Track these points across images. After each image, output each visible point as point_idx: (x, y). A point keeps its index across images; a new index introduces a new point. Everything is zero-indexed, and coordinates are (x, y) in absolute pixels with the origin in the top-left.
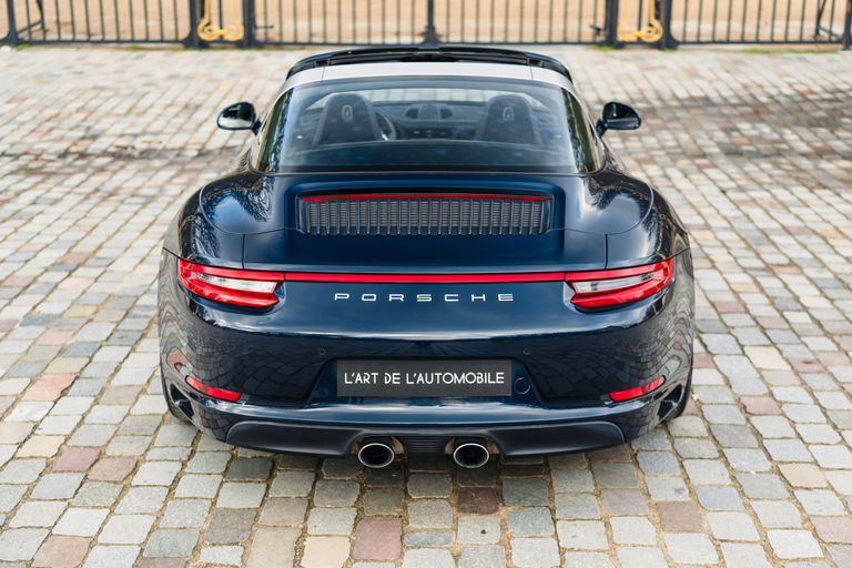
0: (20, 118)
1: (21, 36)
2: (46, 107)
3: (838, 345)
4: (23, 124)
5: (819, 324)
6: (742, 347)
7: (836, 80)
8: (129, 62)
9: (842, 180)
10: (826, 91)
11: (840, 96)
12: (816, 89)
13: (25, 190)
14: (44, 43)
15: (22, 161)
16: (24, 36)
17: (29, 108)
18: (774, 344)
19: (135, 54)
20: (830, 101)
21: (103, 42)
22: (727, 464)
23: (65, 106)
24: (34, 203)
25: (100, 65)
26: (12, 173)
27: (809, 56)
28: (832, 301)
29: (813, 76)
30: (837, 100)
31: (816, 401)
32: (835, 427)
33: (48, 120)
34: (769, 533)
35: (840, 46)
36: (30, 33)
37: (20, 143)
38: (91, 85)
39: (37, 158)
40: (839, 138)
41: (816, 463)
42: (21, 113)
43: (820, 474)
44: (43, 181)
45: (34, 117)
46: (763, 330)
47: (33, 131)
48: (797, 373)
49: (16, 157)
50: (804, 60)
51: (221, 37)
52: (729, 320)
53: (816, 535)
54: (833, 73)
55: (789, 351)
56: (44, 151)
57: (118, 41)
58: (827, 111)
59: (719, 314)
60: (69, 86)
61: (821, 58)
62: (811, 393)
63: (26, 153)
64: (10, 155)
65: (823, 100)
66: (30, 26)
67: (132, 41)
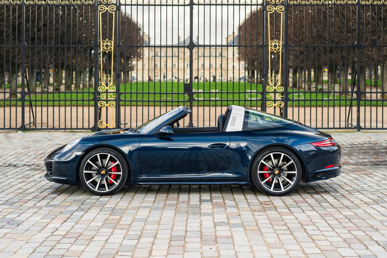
0: (29, 154)
1: (26, 127)
2: (39, 150)
3: (338, 210)
4: (31, 156)
5: (332, 205)
6: (303, 211)
7: (353, 141)
8: (70, 136)
9: (350, 171)
10: (349, 145)
11: (354, 146)
12: (344, 144)
13: (36, 175)
14: (36, 129)
15: (33, 167)
16: (28, 127)
17: (32, 151)
18: (314, 210)
19: (72, 134)
20: (350, 148)
21: (60, 129)
22: (293, 235)
23: (46, 150)
24: (40, 178)
25: (58, 137)
26: (29, 170)
27: (344, 134)
28: (338, 200)
29: (344, 139)
30: (353, 147)
31: (327, 222)
32: (332, 228)
33: (40, 155)
34: (305, 249)
35: (356, 130)
36: (30, 126)
37: (30, 161)
38: (55, 144)
39: (38, 166)
40: (352, 159)
41: (323, 235)
42: (29, 152)
43: (324, 237)
44: (42, 172)
45: (35, 154)
46: (312, 207)
47: (35, 158)
48: (322, 217)
49: (30, 166)
50: (342, 135)
51: (107, 127)
52: (300, 205)
53: (320, 249)
54: (353, 139)
55: (320, 212)
56: (40, 164)
57: (65, 129)
58: (348, 151)
59: (296, 203)
60: (47, 144)
61: (349, 134)
62: (326, 221)
63: (33, 165)
64: (27, 165)
65: (347, 147)
66: (30, 123)
67: (71, 129)
